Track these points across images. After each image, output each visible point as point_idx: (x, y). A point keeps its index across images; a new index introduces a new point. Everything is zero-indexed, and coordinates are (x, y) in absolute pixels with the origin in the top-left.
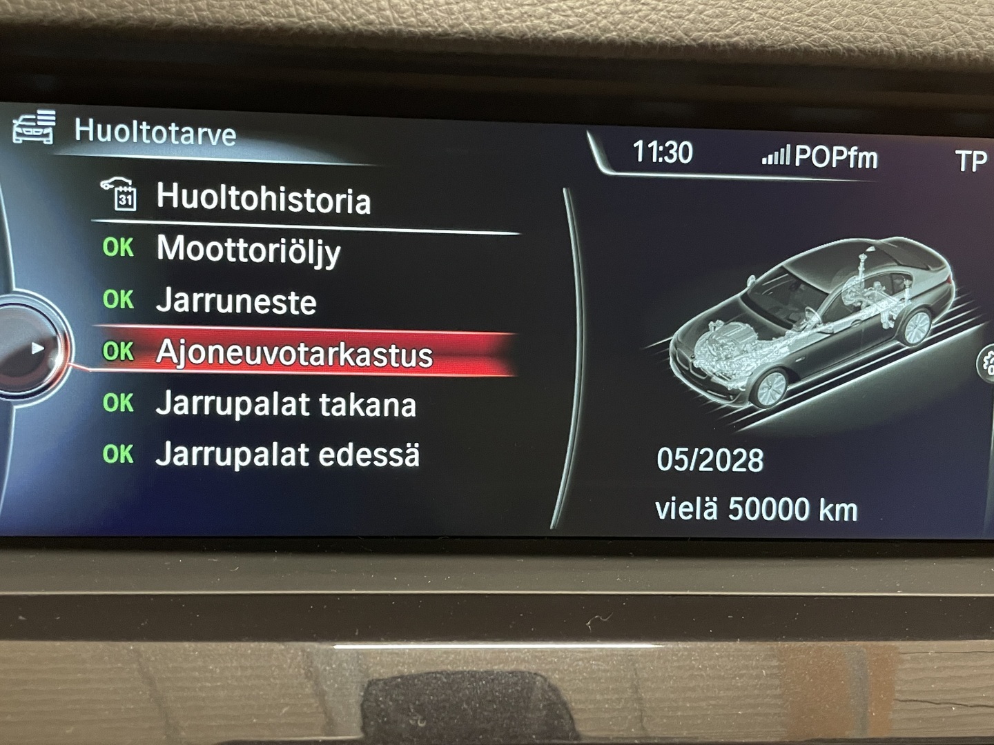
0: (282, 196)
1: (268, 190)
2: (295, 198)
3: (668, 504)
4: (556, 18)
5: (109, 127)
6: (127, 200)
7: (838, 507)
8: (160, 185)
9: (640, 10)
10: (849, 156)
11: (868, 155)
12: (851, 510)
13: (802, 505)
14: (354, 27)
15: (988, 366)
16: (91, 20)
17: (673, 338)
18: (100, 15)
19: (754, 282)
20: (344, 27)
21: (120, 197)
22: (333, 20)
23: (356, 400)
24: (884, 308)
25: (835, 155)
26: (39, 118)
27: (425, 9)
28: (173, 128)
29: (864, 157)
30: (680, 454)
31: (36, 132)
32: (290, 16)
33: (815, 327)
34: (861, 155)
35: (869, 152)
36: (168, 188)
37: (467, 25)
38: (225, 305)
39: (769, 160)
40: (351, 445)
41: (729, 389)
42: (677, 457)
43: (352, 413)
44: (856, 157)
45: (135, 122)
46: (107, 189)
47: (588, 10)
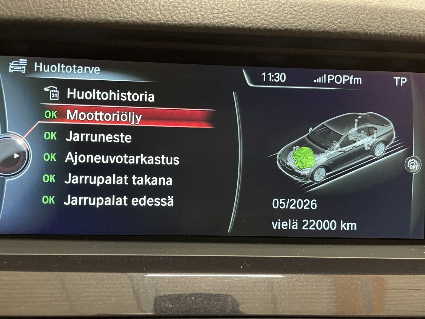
0: (118, 94)
1: (112, 92)
2: (124, 95)
3: (277, 222)
4: (227, 18)
5: (48, 66)
6: (55, 95)
7: (348, 224)
8: (69, 89)
9: (261, 16)
10: (350, 79)
11: (358, 79)
12: (354, 226)
13: (333, 223)
14: (146, 21)
15: (409, 166)
16: (41, 18)
17: (279, 153)
18: (45, 17)
19: (312, 130)
20: (142, 22)
21: (52, 94)
22: (138, 19)
23: (147, 178)
24: (366, 141)
25: (344, 79)
26: (20, 62)
27: (175, 15)
28: (74, 66)
29: (356, 80)
30: (282, 202)
31: (19, 68)
32: (121, 17)
33: (337, 149)
34: (355, 79)
35: (358, 78)
36: (72, 91)
37: (192, 21)
38: (94, 138)
39: (317, 81)
40: (145, 197)
41: (302, 174)
42: (281, 203)
43: (146, 184)
44: (353, 80)
45: (59, 64)
46: (47, 91)
47: (240, 16)
